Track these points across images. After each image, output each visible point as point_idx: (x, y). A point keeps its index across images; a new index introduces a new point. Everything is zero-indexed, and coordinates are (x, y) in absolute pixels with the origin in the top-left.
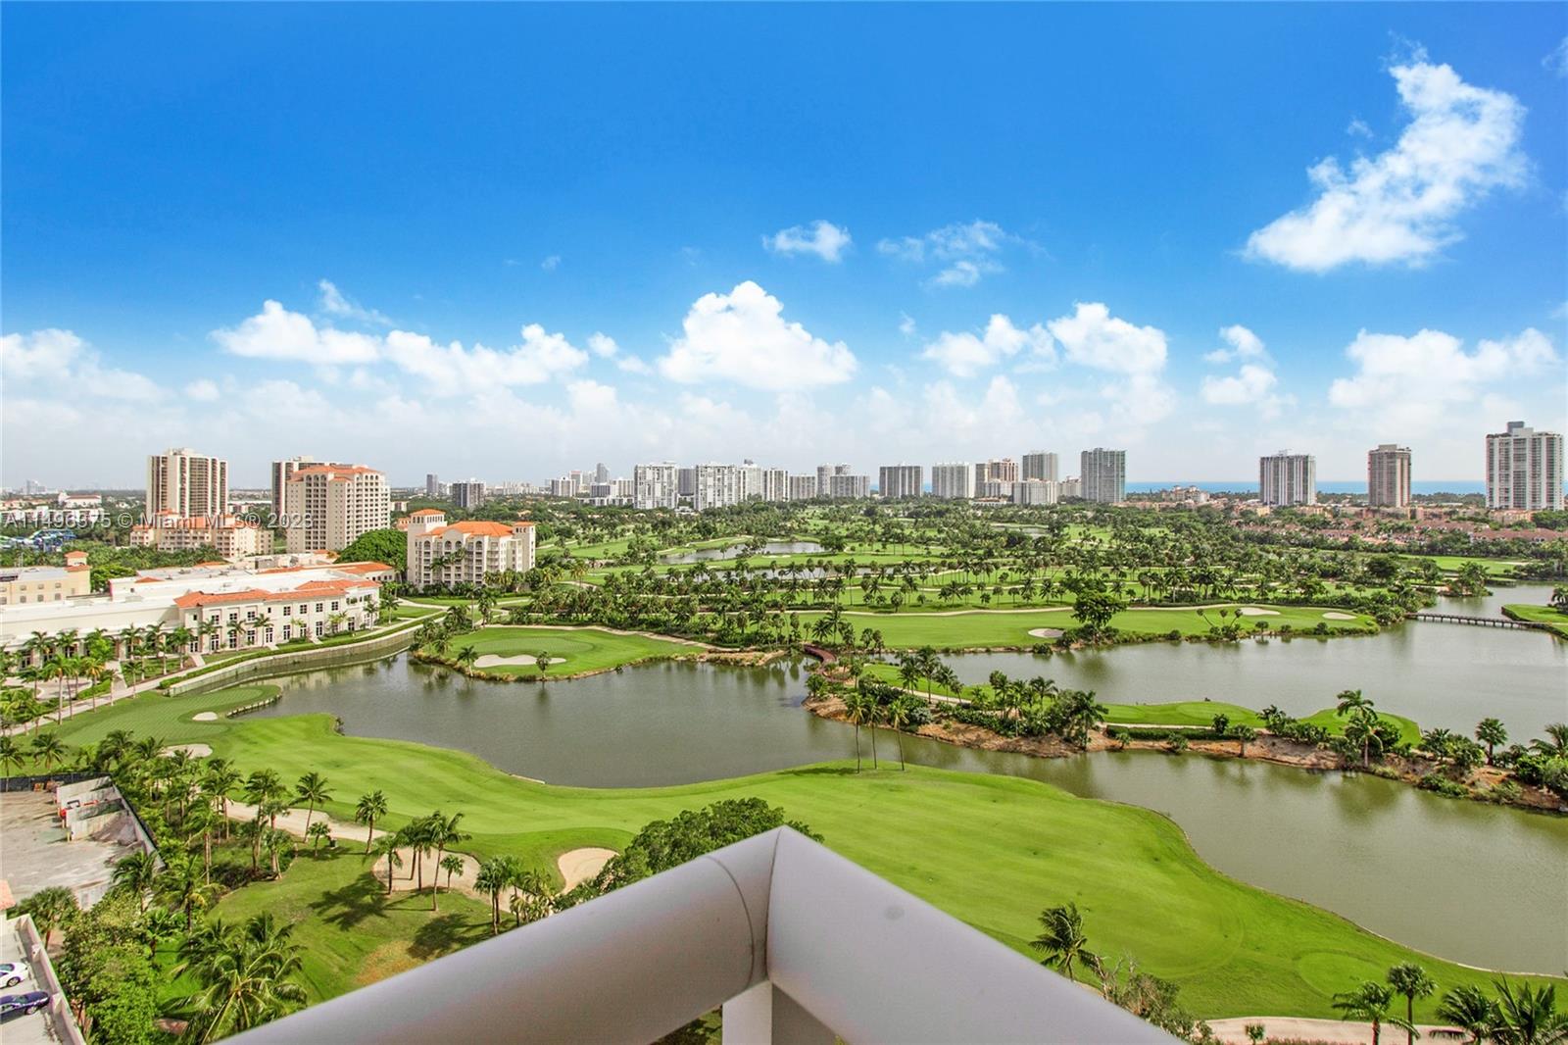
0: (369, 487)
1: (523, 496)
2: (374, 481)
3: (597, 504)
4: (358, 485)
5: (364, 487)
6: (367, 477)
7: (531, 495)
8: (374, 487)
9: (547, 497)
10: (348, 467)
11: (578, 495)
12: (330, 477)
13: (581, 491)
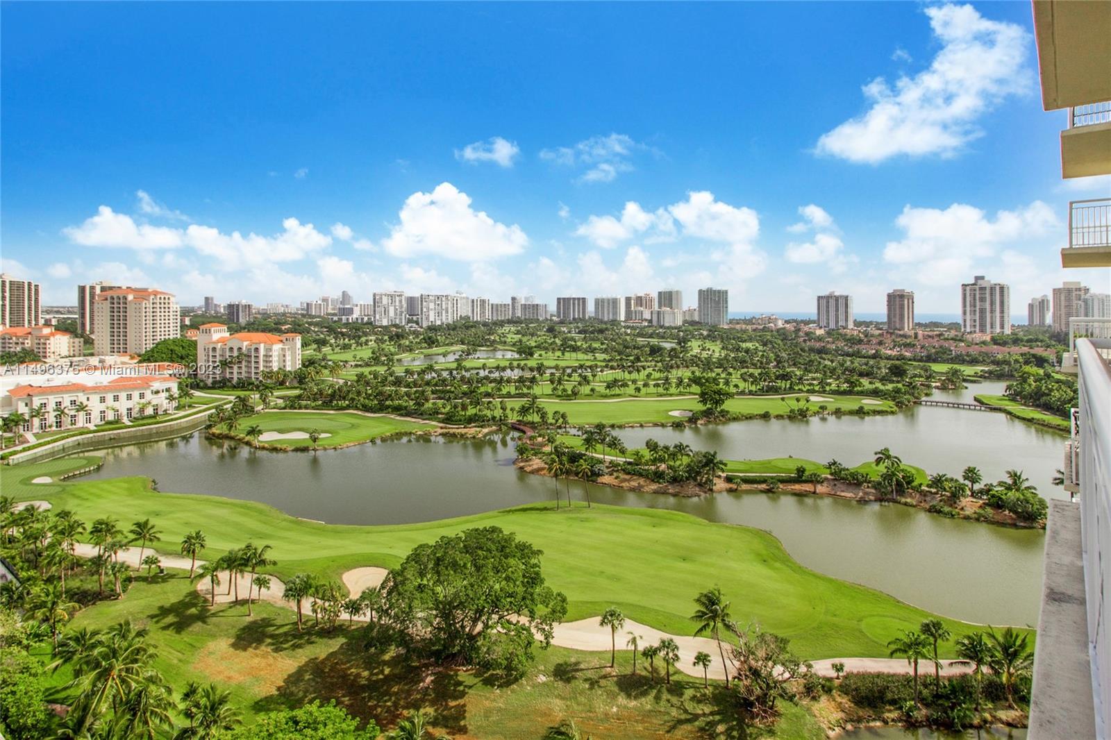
0: (162, 306)
1: (284, 314)
2: (167, 301)
3: (344, 321)
4: (153, 304)
5: (158, 305)
6: (160, 298)
7: (290, 313)
8: (167, 306)
9: (303, 315)
10: (145, 290)
11: (328, 314)
12: (130, 297)
13: (330, 311)
